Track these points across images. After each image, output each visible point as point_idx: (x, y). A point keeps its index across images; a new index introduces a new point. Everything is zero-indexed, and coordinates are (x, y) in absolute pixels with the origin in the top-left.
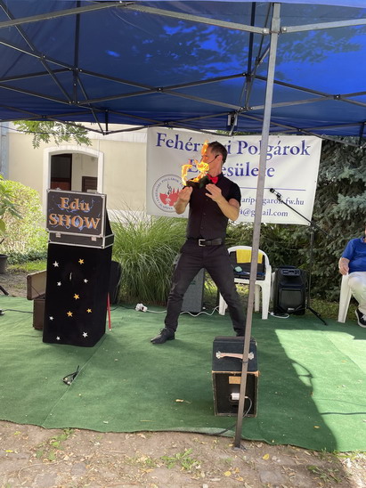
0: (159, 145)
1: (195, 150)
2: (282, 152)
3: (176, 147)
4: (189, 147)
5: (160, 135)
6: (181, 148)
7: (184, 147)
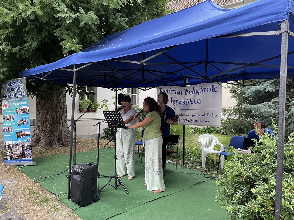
2: (203, 91)
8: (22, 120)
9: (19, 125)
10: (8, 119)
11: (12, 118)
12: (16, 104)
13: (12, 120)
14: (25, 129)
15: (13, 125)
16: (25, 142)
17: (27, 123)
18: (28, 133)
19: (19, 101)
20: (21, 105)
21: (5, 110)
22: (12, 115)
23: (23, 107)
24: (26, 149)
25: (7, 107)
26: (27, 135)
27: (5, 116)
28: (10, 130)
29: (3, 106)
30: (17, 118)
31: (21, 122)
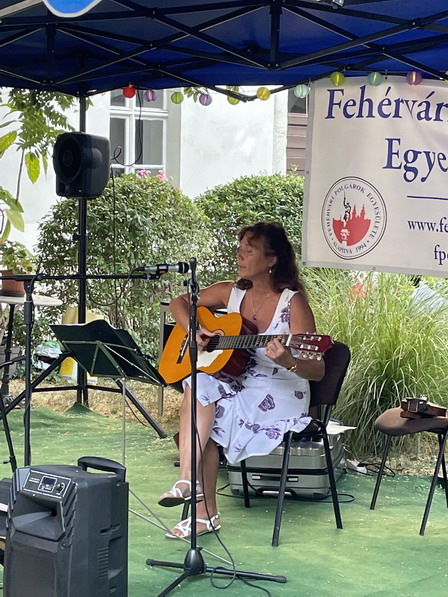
0: (330, 116)
1: (397, 115)
3: (360, 115)
4: (385, 110)
5: (332, 93)
6: (370, 115)
7: (375, 112)
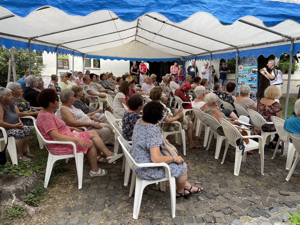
8: (251, 78)
9: (249, 81)
10: (242, 77)
11: (245, 76)
12: (248, 67)
13: (245, 77)
14: (253, 83)
15: (245, 81)
16: (253, 92)
17: (256, 80)
18: (255, 86)
19: (251, 65)
20: (252, 68)
21: (240, 71)
22: (245, 75)
23: (254, 69)
24: (253, 97)
25: (242, 69)
26: (254, 88)
27: (240, 75)
28: (243, 84)
29: (239, 68)
30: (249, 76)
31: (251, 79)
